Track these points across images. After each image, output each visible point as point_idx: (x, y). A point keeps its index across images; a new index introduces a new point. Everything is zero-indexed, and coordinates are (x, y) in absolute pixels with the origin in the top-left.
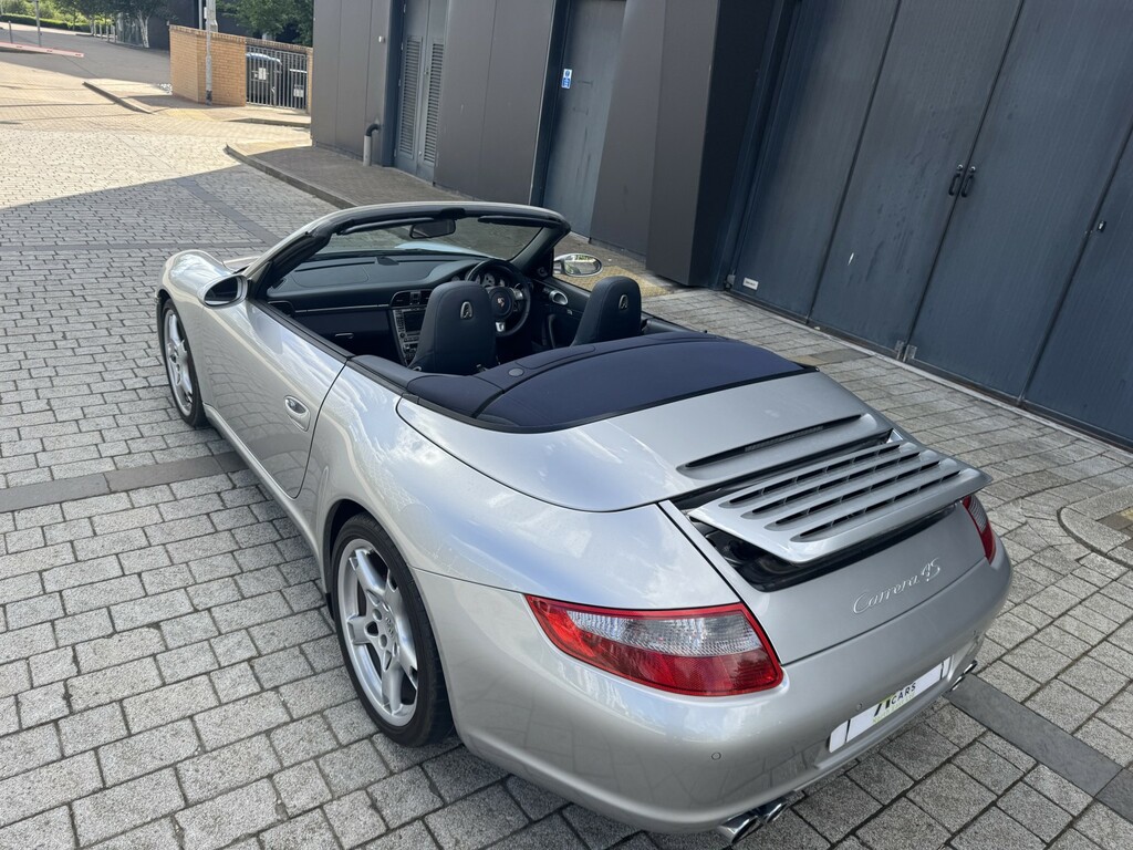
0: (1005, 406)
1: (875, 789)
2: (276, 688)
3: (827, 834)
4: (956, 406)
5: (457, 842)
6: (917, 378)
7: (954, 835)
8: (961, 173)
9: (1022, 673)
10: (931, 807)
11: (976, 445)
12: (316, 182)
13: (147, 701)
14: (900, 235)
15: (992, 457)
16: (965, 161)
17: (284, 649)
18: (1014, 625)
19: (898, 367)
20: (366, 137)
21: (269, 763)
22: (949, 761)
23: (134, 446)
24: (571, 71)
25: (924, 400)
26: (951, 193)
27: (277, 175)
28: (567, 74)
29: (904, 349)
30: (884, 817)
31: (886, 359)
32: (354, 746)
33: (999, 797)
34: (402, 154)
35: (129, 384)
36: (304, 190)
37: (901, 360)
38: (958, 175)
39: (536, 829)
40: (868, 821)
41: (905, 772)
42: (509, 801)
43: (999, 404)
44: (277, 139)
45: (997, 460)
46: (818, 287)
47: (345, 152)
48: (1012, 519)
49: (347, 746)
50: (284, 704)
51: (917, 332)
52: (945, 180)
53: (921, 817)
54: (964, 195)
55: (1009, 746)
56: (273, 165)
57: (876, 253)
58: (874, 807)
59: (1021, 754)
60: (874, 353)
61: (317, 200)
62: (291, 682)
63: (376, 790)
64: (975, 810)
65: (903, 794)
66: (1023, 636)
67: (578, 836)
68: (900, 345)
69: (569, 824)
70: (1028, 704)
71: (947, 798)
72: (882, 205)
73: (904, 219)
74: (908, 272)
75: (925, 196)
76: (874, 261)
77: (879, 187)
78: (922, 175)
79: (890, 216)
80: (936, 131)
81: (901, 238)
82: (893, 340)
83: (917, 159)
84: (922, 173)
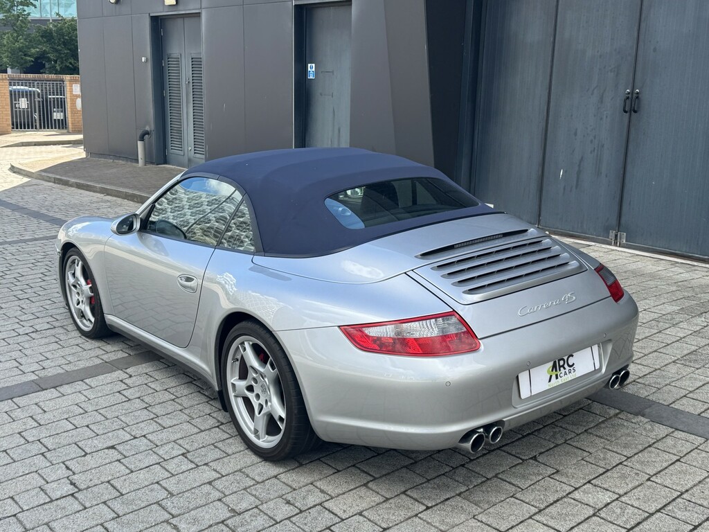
0: (700, 264)
1: (602, 463)
2: (206, 464)
3: (572, 484)
4: (660, 268)
5: (344, 511)
6: (629, 255)
7: (652, 476)
8: (630, 96)
9: (700, 401)
10: (638, 466)
11: (674, 288)
12: (104, 183)
13: (125, 480)
14: (594, 149)
15: (686, 294)
16: (630, 86)
17: (203, 447)
18: (696, 379)
19: (613, 250)
20: (139, 142)
21: (217, 495)
22: (650, 446)
23: (45, 364)
24: (314, 65)
25: (634, 267)
26: (625, 112)
27: (66, 183)
28: (311, 68)
29: (616, 236)
30: (609, 474)
31: (603, 246)
32: (267, 481)
33: (681, 457)
34: (173, 151)
35: (21, 331)
36: (94, 192)
37: (615, 244)
38: (628, 98)
39: (391, 501)
40: (598, 476)
41: (621, 454)
42: (371, 492)
43: (696, 264)
44: (51, 156)
45: (690, 295)
46: (540, 201)
47: (119, 158)
48: (697, 325)
49: (263, 482)
50: (215, 470)
51: (623, 219)
52: (619, 103)
53: (631, 471)
54: (635, 112)
55: (689, 435)
56: (60, 175)
57: (579, 166)
58: (601, 470)
59: (696, 437)
60: (593, 244)
61: (109, 198)
62: (214, 461)
63: (289, 497)
64: (665, 465)
65: (621, 463)
66: (701, 384)
67: (418, 501)
68: (612, 234)
69: (410, 497)
70: (703, 415)
71: (648, 462)
72: (577, 129)
73: (595, 138)
74: (606, 176)
75: (607, 117)
76: (579, 172)
77: (572, 116)
78: (602, 102)
79: (584, 136)
80: (604, 68)
81: (596, 151)
82: (606, 231)
83: (595, 91)
84: (601, 100)
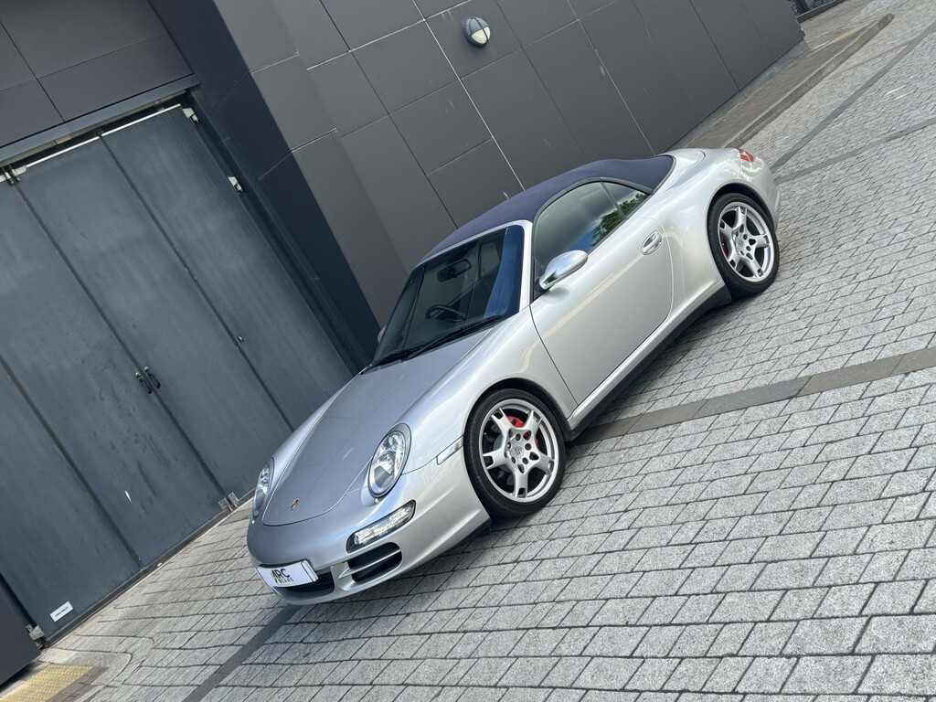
8: (142, 377)
14: (145, 445)
16: (136, 369)
26: (149, 393)
29: (229, 500)
37: (234, 508)
38: (142, 380)
46: (125, 542)
51: (221, 482)
52: (136, 388)
54: (158, 387)
57: (142, 473)
68: (223, 503)
72: (111, 443)
73: (137, 435)
74: (176, 460)
75: (134, 410)
76: (146, 479)
77: (95, 434)
78: (118, 400)
79: (124, 442)
80: (96, 368)
81: (148, 446)
82: (215, 505)
83: (103, 395)
84: (116, 398)
